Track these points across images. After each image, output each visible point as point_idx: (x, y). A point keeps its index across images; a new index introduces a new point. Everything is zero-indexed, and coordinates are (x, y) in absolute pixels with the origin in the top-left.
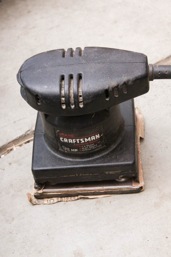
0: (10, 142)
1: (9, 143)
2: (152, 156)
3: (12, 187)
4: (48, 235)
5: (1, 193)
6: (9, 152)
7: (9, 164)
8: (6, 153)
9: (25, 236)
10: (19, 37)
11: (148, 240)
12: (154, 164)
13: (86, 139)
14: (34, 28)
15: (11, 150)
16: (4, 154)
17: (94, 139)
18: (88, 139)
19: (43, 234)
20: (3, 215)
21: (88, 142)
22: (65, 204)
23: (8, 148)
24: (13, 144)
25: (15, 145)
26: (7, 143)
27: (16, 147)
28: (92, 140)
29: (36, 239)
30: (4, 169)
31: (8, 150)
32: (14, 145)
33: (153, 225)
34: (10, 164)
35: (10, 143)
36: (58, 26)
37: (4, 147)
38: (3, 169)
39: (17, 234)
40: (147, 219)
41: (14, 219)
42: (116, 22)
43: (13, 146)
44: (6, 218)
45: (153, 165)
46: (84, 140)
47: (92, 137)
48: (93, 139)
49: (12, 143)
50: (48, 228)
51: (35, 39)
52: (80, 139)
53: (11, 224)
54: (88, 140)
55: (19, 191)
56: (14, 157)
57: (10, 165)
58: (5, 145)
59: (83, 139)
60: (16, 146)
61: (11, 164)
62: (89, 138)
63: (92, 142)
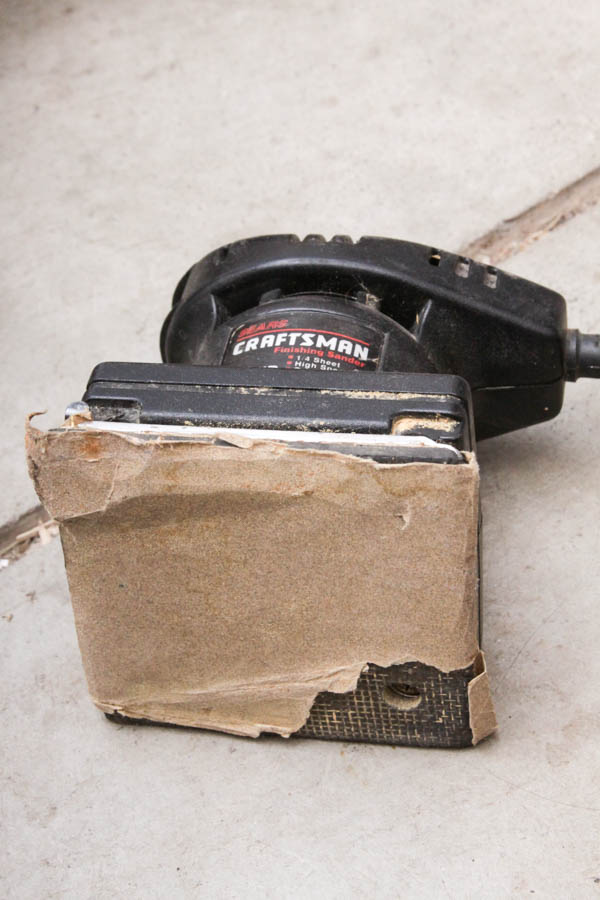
0: (28, 514)
1: (23, 517)
2: (528, 567)
3: (43, 688)
4: (177, 873)
5: (4, 709)
6: (23, 546)
7: (28, 595)
8: (14, 552)
9: (100, 876)
10: (37, 108)
11: (533, 892)
12: (539, 598)
13: (321, 340)
14: (89, 72)
15: (32, 539)
16: (8, 556)
17: (349, 352)
18: (327, 340)
19: (160, 865)
20: (16, 794)
21: (325, 349)
22: (233, 751)
23: (20, 533)
24: (37, 518)
25: (44, 522)
26: (17, 519)
27: (47, 527)
28: (340, 350)
29: (136, 885)
30: (11, 618)
31: (22, 542)
32: (40, 522)
33: (547, 833)
34: (32, 596)
35: (28, 518)
36: (172, 67)
37: (7, 530)
38: (8, 615)
39: (69, 867)
40: (525, 808)
41: (55, 808)
42: (375, 53)
43: (36, 525)
44: (26, 806)
45: (536, 603)
46: (315, 340)
47: (342, 342)
48: (344, 350)
49: (35, 515)
50: (179, 845)
51: (97, 116)
52: (303, 333)
53: (45, 827)
54: (326, 344)
55: (68, 702)
56: (43, 571)
57: (32, 599)
58: (11, 523)
59: (313, 335)
60: (47, 524)
61: (37, 595)
62: (333, 341)
63: (338, 357)
